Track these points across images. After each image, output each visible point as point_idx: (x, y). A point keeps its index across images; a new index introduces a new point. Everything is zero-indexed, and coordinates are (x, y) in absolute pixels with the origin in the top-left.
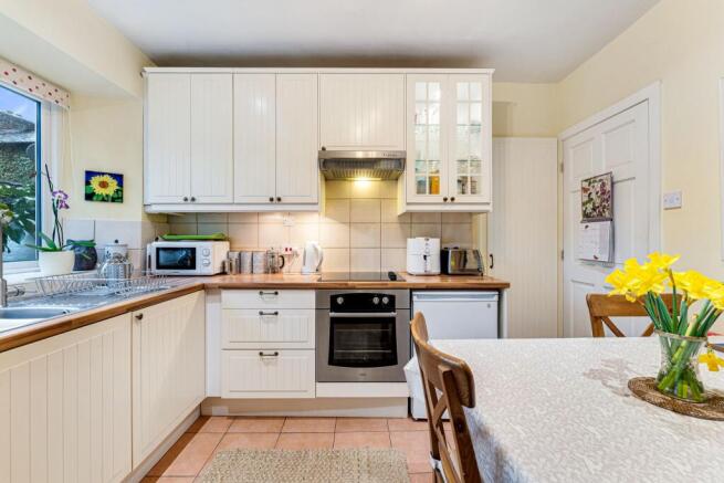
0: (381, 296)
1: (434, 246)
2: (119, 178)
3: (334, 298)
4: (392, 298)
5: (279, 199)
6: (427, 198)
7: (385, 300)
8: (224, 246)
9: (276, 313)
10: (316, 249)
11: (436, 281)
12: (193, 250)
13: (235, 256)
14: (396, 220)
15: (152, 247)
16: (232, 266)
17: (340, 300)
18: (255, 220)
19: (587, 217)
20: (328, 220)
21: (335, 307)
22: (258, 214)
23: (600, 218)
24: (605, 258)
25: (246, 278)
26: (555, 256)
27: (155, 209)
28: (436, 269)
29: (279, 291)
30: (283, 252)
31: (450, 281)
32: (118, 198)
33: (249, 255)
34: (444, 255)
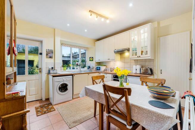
2: (93, 58)
5: (109, 59)
6: (134, 57)
12: (100, 67)
13: (106, 68)
15: (96, 67)
16: (106, 70)
17: (115, 76)
20: (120, 62)
21: (114, 77)
25: (108, 72)
27: (96, 61)
32: (93, 60)
33: (108, 68)
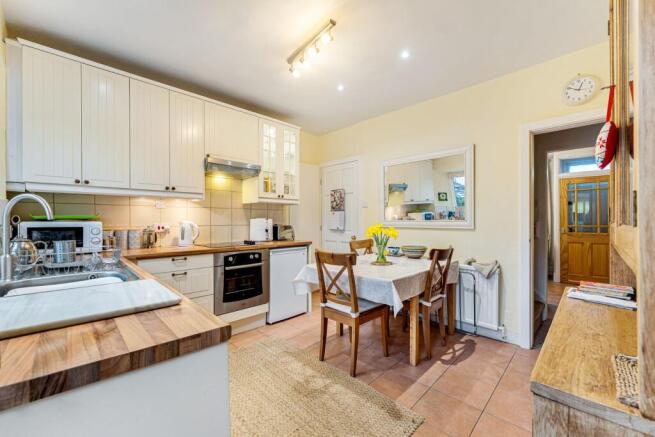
0: (254, 254)
1: (270, 224)
3: (226, 258)
4: (260, 254)
5: (173, 189)
6: (270, 195)
7: (257, 256)
8: (98, 224)
9: (185, 273)
10: (192, 227)
11: (271, 244)
12: (81, 229)
14: (240, 206)
17: (231, 259)
18: (127, 202)
19: (333, 208)
21: (227, 263)
22: (130, 197)
23: (339, 210)
24: (342, 228)
26: (318, 228)
28: (271, 237)
29: (188, 257)
30: (157, 230)
31: (279, 243)
33: (125, 233)
34: (275, 229)
